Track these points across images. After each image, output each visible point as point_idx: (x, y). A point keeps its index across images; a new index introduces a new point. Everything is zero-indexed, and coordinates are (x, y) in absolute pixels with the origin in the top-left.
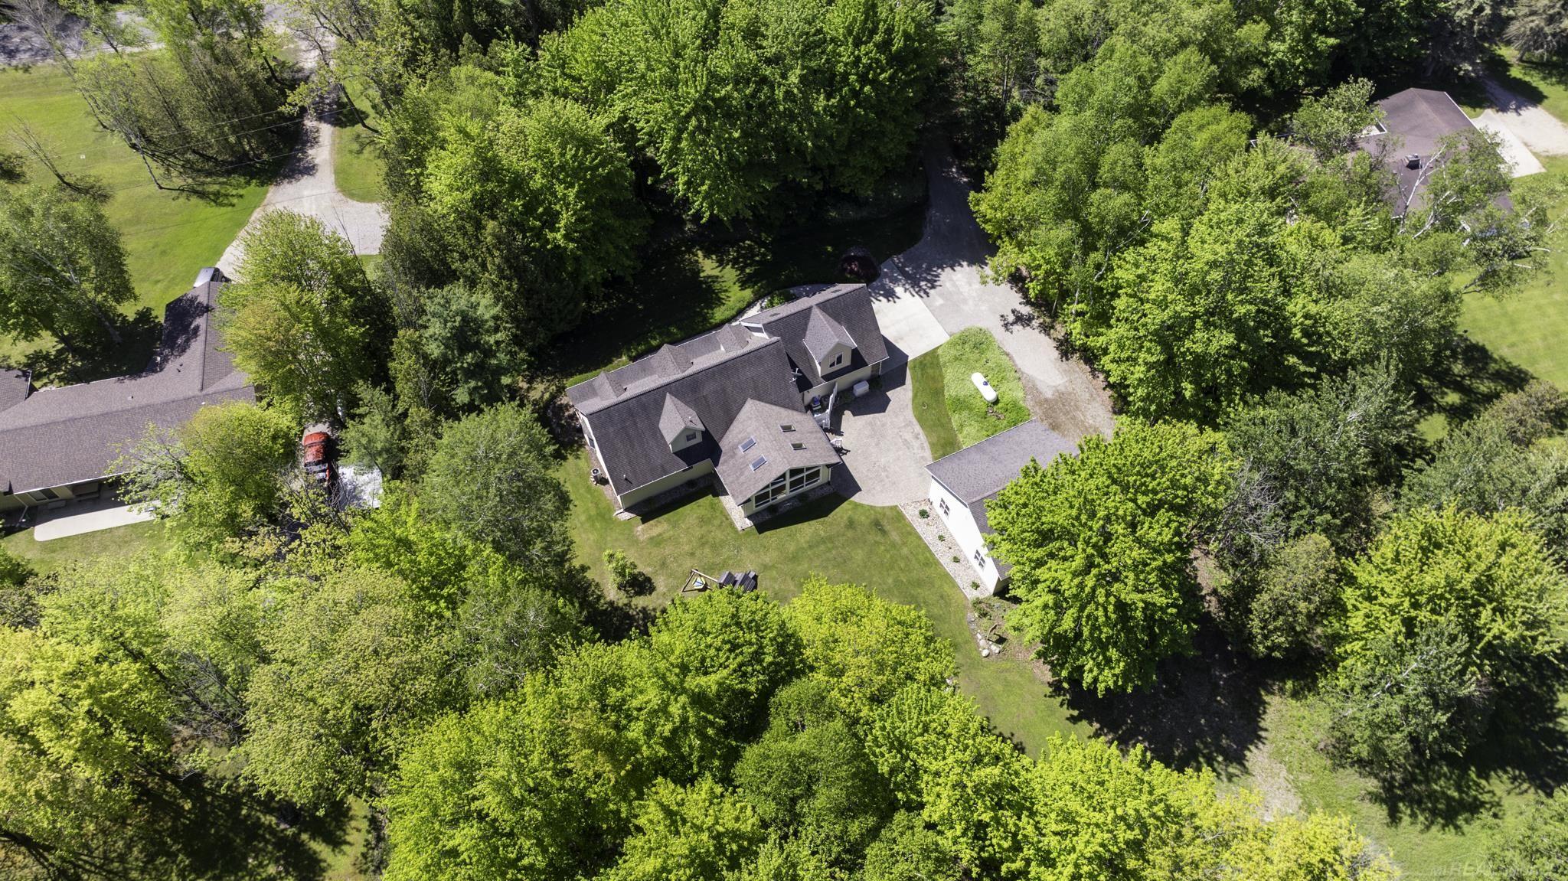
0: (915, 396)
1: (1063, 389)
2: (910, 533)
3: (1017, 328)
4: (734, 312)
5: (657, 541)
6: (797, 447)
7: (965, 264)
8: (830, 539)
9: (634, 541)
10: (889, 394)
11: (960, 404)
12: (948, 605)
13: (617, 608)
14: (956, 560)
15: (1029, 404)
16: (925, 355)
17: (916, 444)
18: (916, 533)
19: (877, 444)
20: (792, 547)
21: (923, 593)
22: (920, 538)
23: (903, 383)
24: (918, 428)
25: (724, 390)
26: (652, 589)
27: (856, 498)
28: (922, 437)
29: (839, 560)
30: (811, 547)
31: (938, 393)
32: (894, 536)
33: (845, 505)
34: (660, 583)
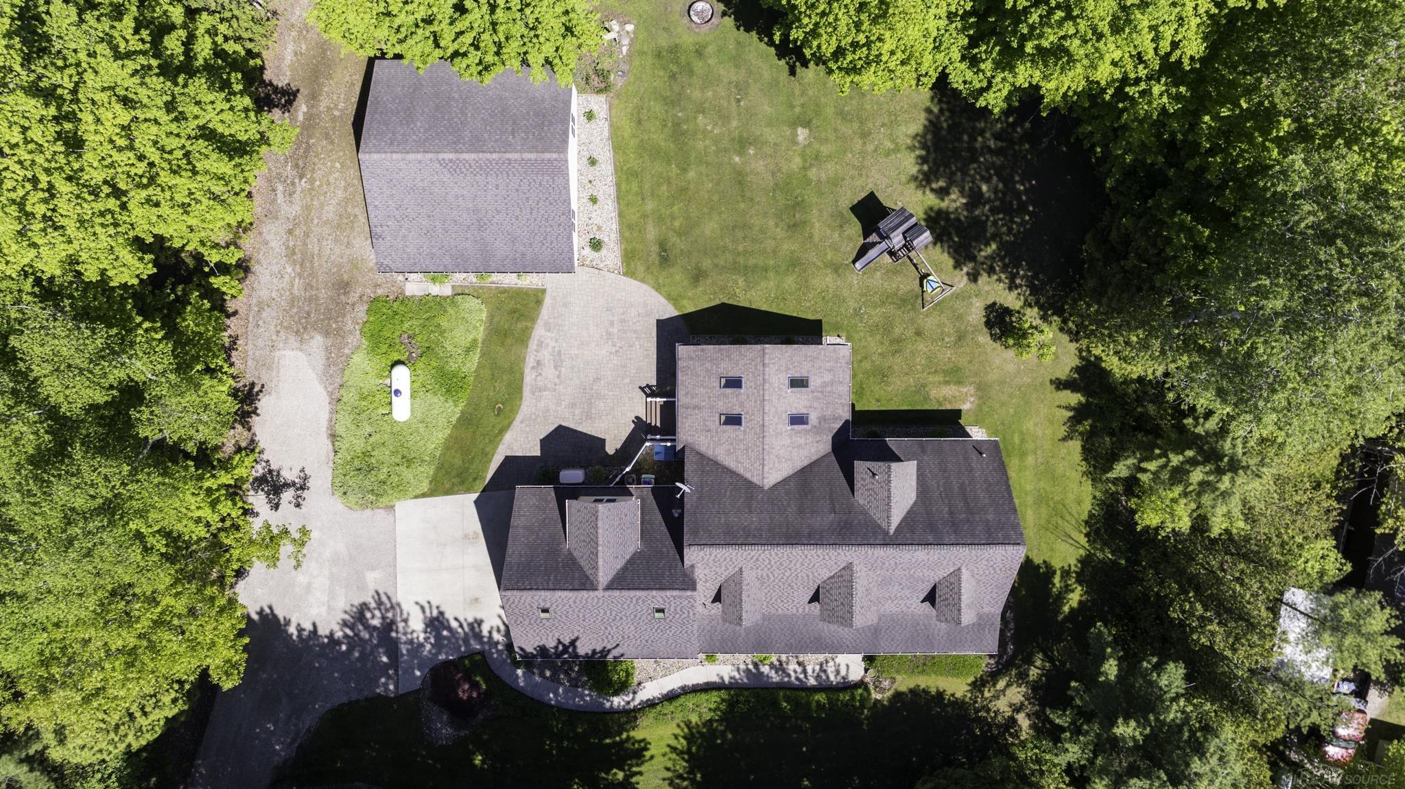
0: (502, 431)
1: (292, 338)
2: (630, 227)
3: (289, 475)
4: (682, 700)
5: (954, 375)
6: (734, 383)
7: (292, 630)
8: (735, 268)
9: (983, 390)
10: (537, 452)
11: (448, 383)
12: (639, 109)
13: (1041, 308)
14: (593, 162)
15: (355, 339)
16: (447, 492)
17: (546, 355)
18: (621, 223)
19: (597, 379)
20: (790, 282)
21: (659, 138)
22: (621, 215)
23: (508, 459)
24: (529, 377)
25: (801, 510)
26: (991, 308)
27: (670, 311)
28: (530, 361)
29: (740, 234)
30: (766, 269)
31: (466, 421)
32: (652, 232)
33: (690, 308)
34: (976, 314)
